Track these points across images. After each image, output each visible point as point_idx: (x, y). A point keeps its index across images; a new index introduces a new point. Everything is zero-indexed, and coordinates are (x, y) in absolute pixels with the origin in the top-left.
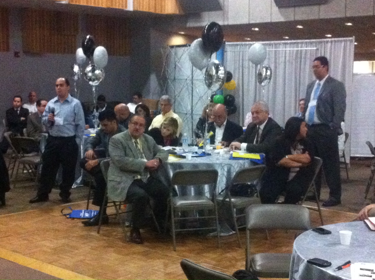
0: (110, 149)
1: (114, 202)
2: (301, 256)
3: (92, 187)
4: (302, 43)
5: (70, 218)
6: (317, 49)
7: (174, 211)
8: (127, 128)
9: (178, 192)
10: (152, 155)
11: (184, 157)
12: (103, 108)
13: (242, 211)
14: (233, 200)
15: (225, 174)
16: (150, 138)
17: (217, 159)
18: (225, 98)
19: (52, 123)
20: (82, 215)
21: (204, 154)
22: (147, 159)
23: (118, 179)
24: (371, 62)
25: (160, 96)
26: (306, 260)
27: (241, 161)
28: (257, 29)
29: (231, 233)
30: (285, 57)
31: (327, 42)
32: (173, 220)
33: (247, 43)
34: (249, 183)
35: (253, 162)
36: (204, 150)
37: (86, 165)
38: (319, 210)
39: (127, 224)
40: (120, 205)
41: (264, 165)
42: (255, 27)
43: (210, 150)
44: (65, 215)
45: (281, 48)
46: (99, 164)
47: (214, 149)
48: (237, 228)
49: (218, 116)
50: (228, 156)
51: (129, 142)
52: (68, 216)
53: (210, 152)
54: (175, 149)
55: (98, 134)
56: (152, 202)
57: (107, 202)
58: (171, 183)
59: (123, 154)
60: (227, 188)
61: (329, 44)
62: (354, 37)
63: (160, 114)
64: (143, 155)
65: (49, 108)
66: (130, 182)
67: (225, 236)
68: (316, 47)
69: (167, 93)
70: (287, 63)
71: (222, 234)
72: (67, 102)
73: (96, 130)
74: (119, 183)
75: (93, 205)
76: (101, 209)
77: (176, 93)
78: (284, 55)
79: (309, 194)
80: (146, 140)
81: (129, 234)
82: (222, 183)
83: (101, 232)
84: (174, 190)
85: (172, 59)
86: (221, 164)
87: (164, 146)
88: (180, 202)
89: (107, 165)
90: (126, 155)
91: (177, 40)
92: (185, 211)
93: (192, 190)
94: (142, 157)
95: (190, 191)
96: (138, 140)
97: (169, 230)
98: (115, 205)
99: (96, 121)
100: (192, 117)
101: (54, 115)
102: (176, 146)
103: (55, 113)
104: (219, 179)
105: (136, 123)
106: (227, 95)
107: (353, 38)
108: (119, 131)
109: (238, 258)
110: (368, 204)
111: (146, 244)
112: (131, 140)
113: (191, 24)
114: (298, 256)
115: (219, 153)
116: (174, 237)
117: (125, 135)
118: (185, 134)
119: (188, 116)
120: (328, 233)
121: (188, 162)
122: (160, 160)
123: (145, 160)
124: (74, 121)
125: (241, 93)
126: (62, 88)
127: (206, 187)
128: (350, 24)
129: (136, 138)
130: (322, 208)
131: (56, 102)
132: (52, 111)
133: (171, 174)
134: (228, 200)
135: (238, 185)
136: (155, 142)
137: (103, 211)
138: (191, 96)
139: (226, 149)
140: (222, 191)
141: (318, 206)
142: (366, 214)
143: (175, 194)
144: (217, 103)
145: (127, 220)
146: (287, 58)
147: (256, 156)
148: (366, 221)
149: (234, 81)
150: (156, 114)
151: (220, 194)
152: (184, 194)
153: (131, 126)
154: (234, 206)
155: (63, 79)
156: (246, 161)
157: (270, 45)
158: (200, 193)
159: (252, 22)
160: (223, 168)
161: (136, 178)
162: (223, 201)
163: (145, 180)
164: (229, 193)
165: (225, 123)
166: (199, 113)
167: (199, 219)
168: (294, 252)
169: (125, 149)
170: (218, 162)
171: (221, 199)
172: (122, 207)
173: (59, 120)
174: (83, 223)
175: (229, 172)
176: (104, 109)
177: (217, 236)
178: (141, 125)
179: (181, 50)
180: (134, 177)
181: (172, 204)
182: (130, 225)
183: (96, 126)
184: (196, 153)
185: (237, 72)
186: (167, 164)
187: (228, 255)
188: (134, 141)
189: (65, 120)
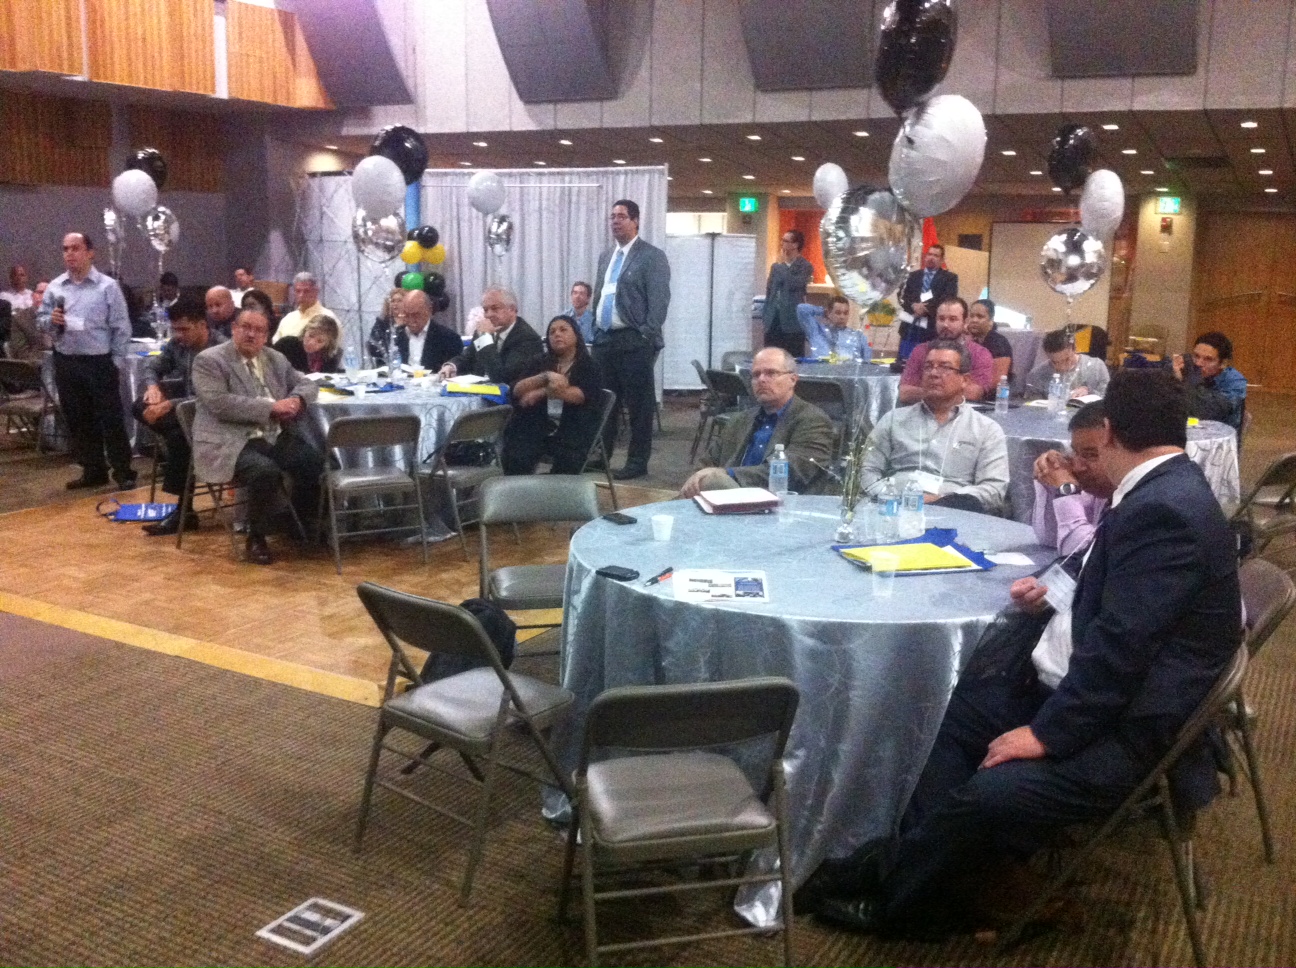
0: (196, 378)
1: (210, 486)
2: (585, 564)
3: (160, 458)
4: (571, 174)
5: (116, 520)
6: (600, 187)
7: (335, 498)
8: (228, 335)
9: (340, 461)
10: (283, 391)
11: (351, 393)
12: (171, 300)
13: (468, 492)
14: (450, 472)
15: (434, 424)
16: (280, 356)
17: (418, 396)
18: (426, 279)
19: (61, 328)
20: (141, 513)
21: (391, 387)
22: (274, 397)
23: (216, 439)
24: (697, 214)
25: (293, 275)
26: (594, 571)
27: (464, 400)
28: (483, 144)
29: (449, 536)
30: (540, 200)
31: (618, 173)
32: (334, 514)
33: (466, 171)
34: (480, 441)
35: (487, 400)
36: (389, 380)
37: (145, 412)
38: (611, 488)
39: (238, 527)
40: (220, 491)
41: (508, 406)
42: (479, 140)
43: (402, 379)
44: (105, 515)
45: (532, 183)
46: (173, 410)
47: (411, 376)
48: (460, 525)
49: (413, 315)
50: (439, 390)
51: (236, 366)
52: (112, 517)
53: (401, 383)
54: (330, 378)
55: (165, 349)
56: (287, 482)
57: (192, 487)
58: (325, 443)
59: (222, 386)
60: (437, 451)
61: (622, 178)
62: (667, 165)
63: (293, 309)
64: (267, 390)
65: (52, 297)
66: (240, 445)
67: (436, 543)
68: (598, 181)
69: (306, 268)
70: (545, 214)
71: (432, 539)
72: (88, 282)
73: (160, 343)
74: (219, 446)
75: (164, 494)
76: (181, 500)
77: (326, 269)
78: (537, 198)
79: (592, 458)
80: (271, 359)
81: (242, 546)
82: (427, 442)
83: (184, 545)
84: (333, 457)
85: (314, 201)
86: (424, 405)
87: (308, 371)
88: (346, 481)
89: (191, 411)
90: (230, 389)
91: (322, 162)
92: (356, 498)
93: (369, 456)
94: (264, 394)
95: (366, 457)
96: (254, 361)
97: (325, 537)
98: (212, 492)
99: (161, 324)
100: (360, 317)
101: (63, 312)
102: (332, 371)
103: (66, 307)
104: (422, 433)
105: (248, 326)
106: (432, 274)
107: (665, 167)
108: (214, 342)
109: (463, 580)
110: (699, 469)
111: (281, 564)
112: (239, 359)
113: (351, 130)
114: (580, 565)
115: (419, 385)
116: (337, 549)
117: (227, 349)
118: (351, 349)
119: (351, 314)
120: (631, 521)
121: (358, 402)
122: (302, 398)
123: (271, 400)
124: (107, 321)
125: (456, 271)
126: (77, 254)
127: (398, 451)
128: (657, 140)
129: (249, 355)
130: (617, 485)
131: (66, 283)
132: (60, 304)
133: (326, 427)
134: (440, 473)
135: (460, 443)
136: (289, 364)
137: (185, 505)
138: (356, 275)
139: (435, 377)
140: (430, 457)
141: (609, 481)
142: (697, 485)
143: (336, 466)
144: (409, 289)
145: (237, 519)
146: (544, 203)
147: (494, 390)
148: (697, 498)
149: (443, 246)
150: (285, 311)
151: (425, 462)
152: (353, 464)
153: (238, 332)
154: (454, 484)
155: (79, 235)
156: (474, 398)
157: (510, 175)
158: (384, 462)
159: (474, 129)
160: (429, 412)
161: (252, 436)
162: (432, 476)
163: (272, 441)
164: (443, 460)
165: (426, 328)
166: (374, 309)
167: (385, 512)
168: (571, 559)
169: (228, 379)
170: (419, 401)
171: (428, 471)
172: (225, 495)
173: (75, 322)
174: (144, 528)
175: (441, 420)
176: (175, 301)
177: (421, 543)
178: (258, 329)
179: (332, 182)
180: (248, 434)
181: (330, 486)
182: (245, 529)
183: (160, 335)
184: (375, 384)
185: (447, 227)
186: (316, 406)
187: (444, 576)
188: (245, 361)
189: (88, 320)
